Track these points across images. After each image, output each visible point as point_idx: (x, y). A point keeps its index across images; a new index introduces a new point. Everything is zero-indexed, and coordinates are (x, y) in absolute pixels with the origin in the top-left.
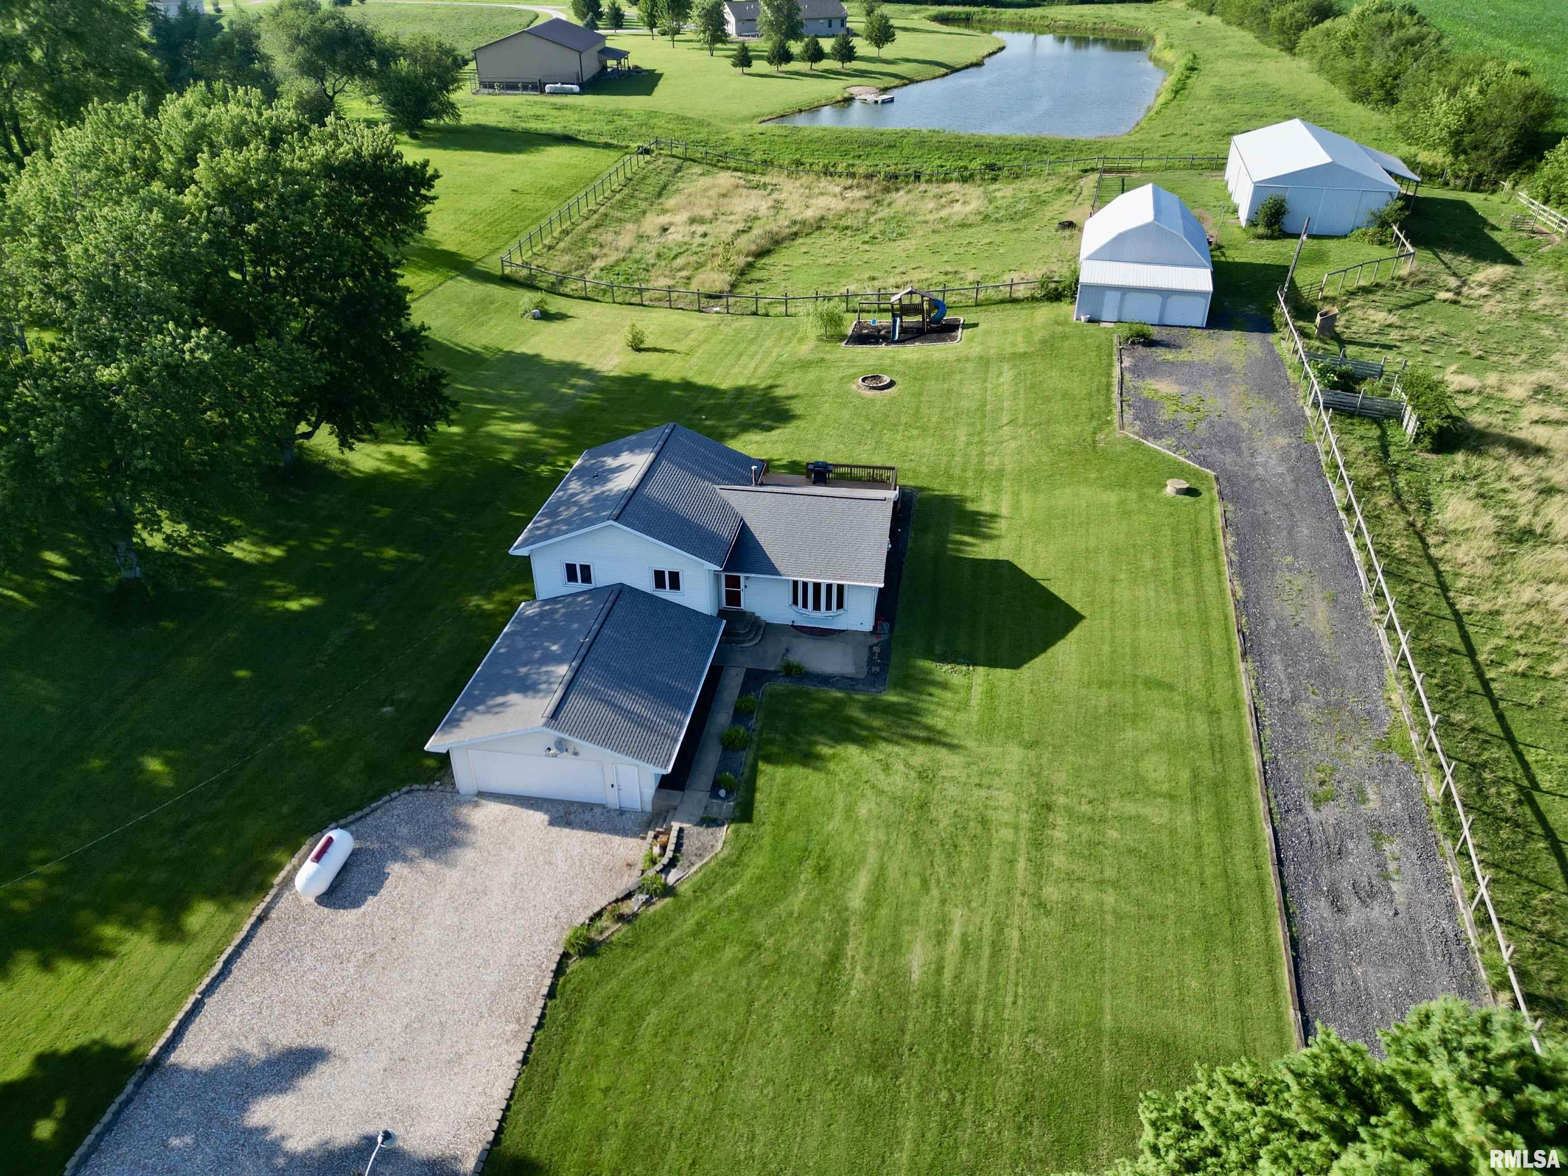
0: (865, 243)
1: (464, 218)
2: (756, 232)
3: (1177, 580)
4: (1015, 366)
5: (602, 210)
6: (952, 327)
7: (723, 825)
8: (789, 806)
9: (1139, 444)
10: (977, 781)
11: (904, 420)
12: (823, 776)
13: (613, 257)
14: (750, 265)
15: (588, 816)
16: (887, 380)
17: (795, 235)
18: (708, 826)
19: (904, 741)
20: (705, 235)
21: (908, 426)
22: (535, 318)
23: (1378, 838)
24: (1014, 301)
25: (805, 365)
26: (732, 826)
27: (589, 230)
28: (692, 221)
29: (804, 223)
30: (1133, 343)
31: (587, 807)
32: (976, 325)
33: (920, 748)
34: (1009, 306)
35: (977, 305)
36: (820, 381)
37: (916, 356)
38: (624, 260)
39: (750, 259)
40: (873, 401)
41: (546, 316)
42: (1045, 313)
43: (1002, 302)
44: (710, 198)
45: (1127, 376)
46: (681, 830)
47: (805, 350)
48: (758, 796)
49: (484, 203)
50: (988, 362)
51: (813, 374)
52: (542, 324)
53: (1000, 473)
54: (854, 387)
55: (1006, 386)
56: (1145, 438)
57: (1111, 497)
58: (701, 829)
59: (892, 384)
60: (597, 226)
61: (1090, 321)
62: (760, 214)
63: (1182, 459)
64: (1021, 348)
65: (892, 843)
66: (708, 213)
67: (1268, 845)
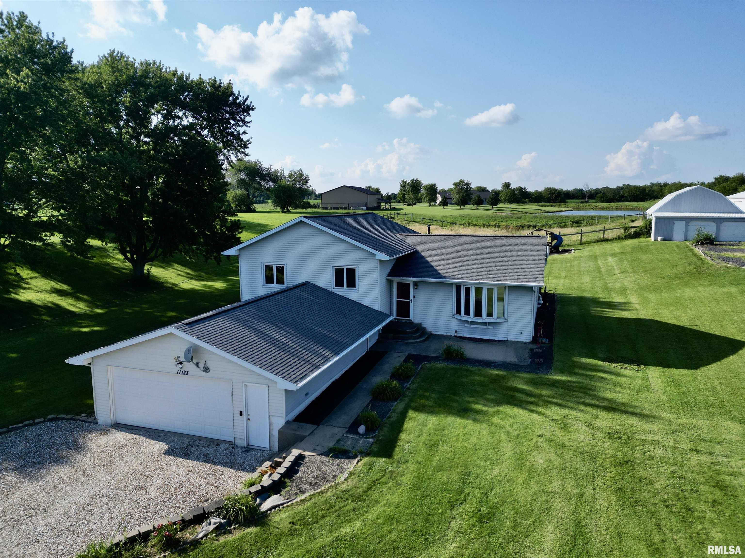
4: (616, 256)
6: (567, 251)
7: (354, 457)
8: (440, 448)
12: (485, 426)
18: (336, 457)
19: (582, 407)
24: (605, 240)
26: (366, 460)
31: (215, 442)
32: (583, 249)
33: (603, 414)
34: (603, 243)
35: (581, 244)
42: (630, 242)
43: (599, 241)
45: (707, 251)
46: (300, 458)
48: (403, 436)
50: (596, 256)
53: (623, 289)
55: (613, 262)
58: (325, 459)
61: (664, 240)
64: (619, 251)
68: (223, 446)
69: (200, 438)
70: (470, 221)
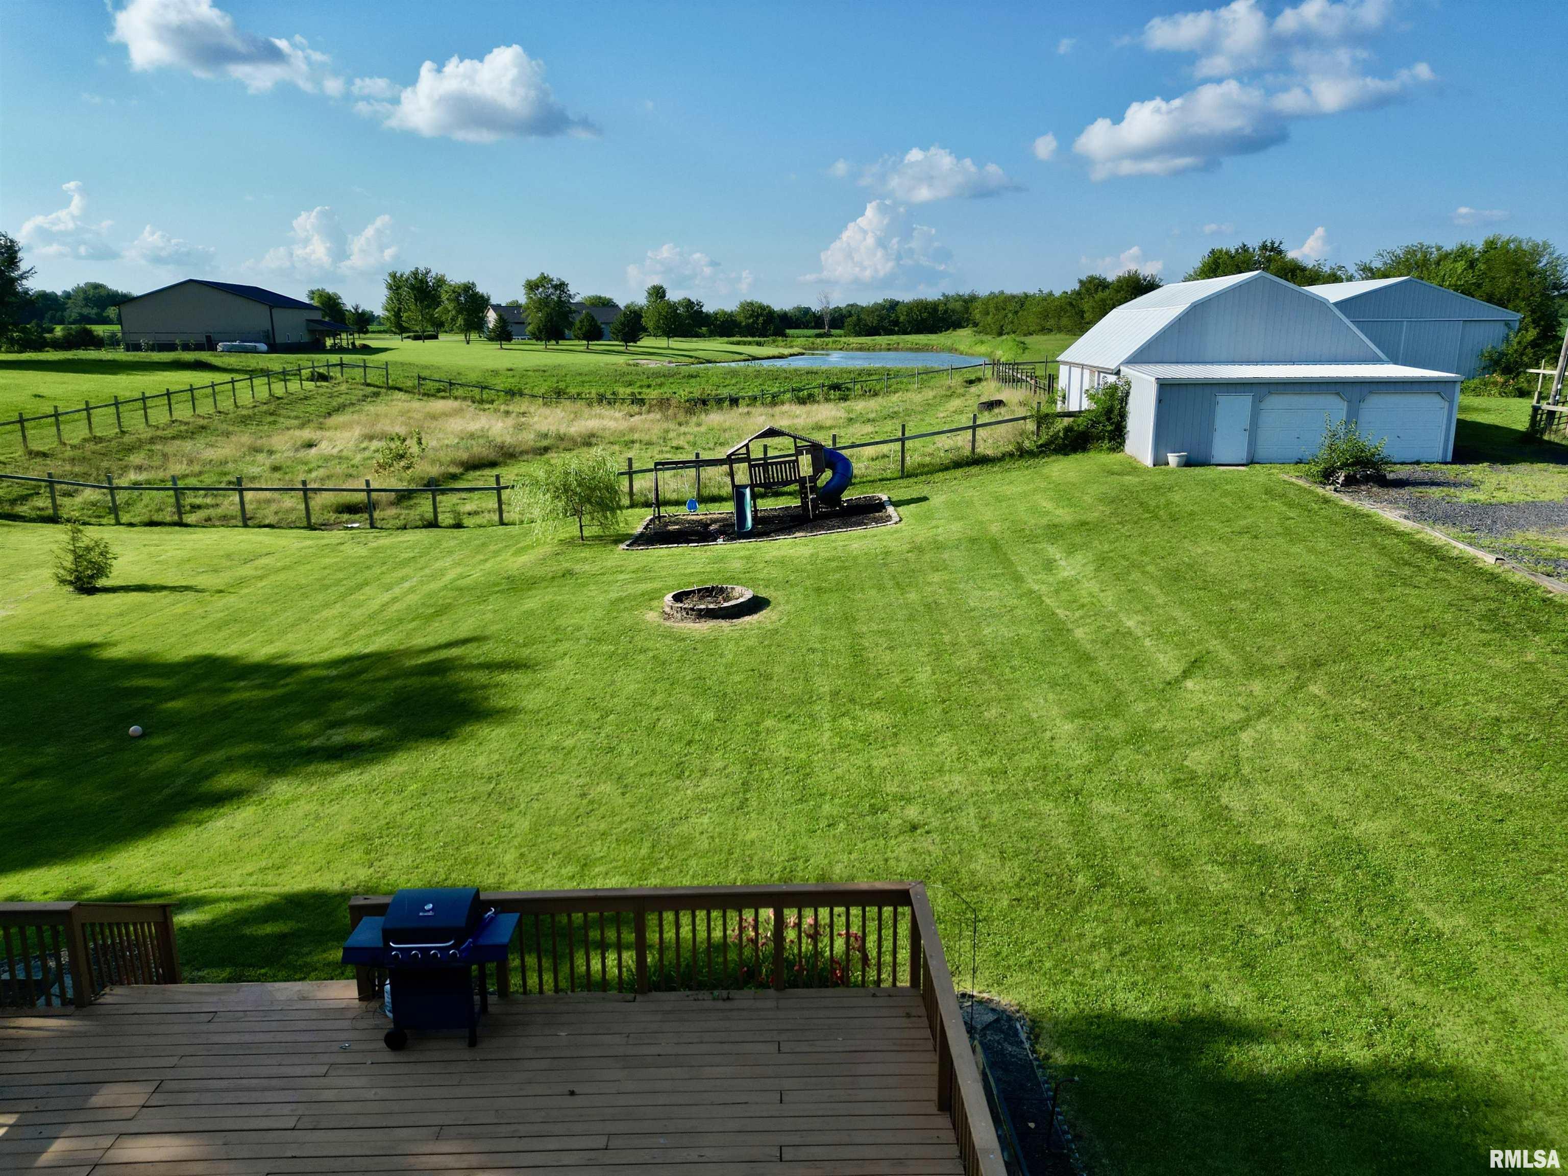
4: (1073, 544)
5: (200, 423)
6: (869, 507)
14: (452, 477)
16: (742, 594)
24: (979, 461)
25: (520, 584)
27: (152, 440)
28: (368, 437)
29: (562, 438)
30: (1349, 480)
32: (925, 499)
34: (974, 470)
35: (905, 476)
43: (958, 464)
47: (527, 562)
50: (996, 543)
51: (533, 602)
54: (652, 616)
55: (1092, 585)
59: (756, 605)
60: (173, 438)
64: (1065, 517)
70: (562, 385)
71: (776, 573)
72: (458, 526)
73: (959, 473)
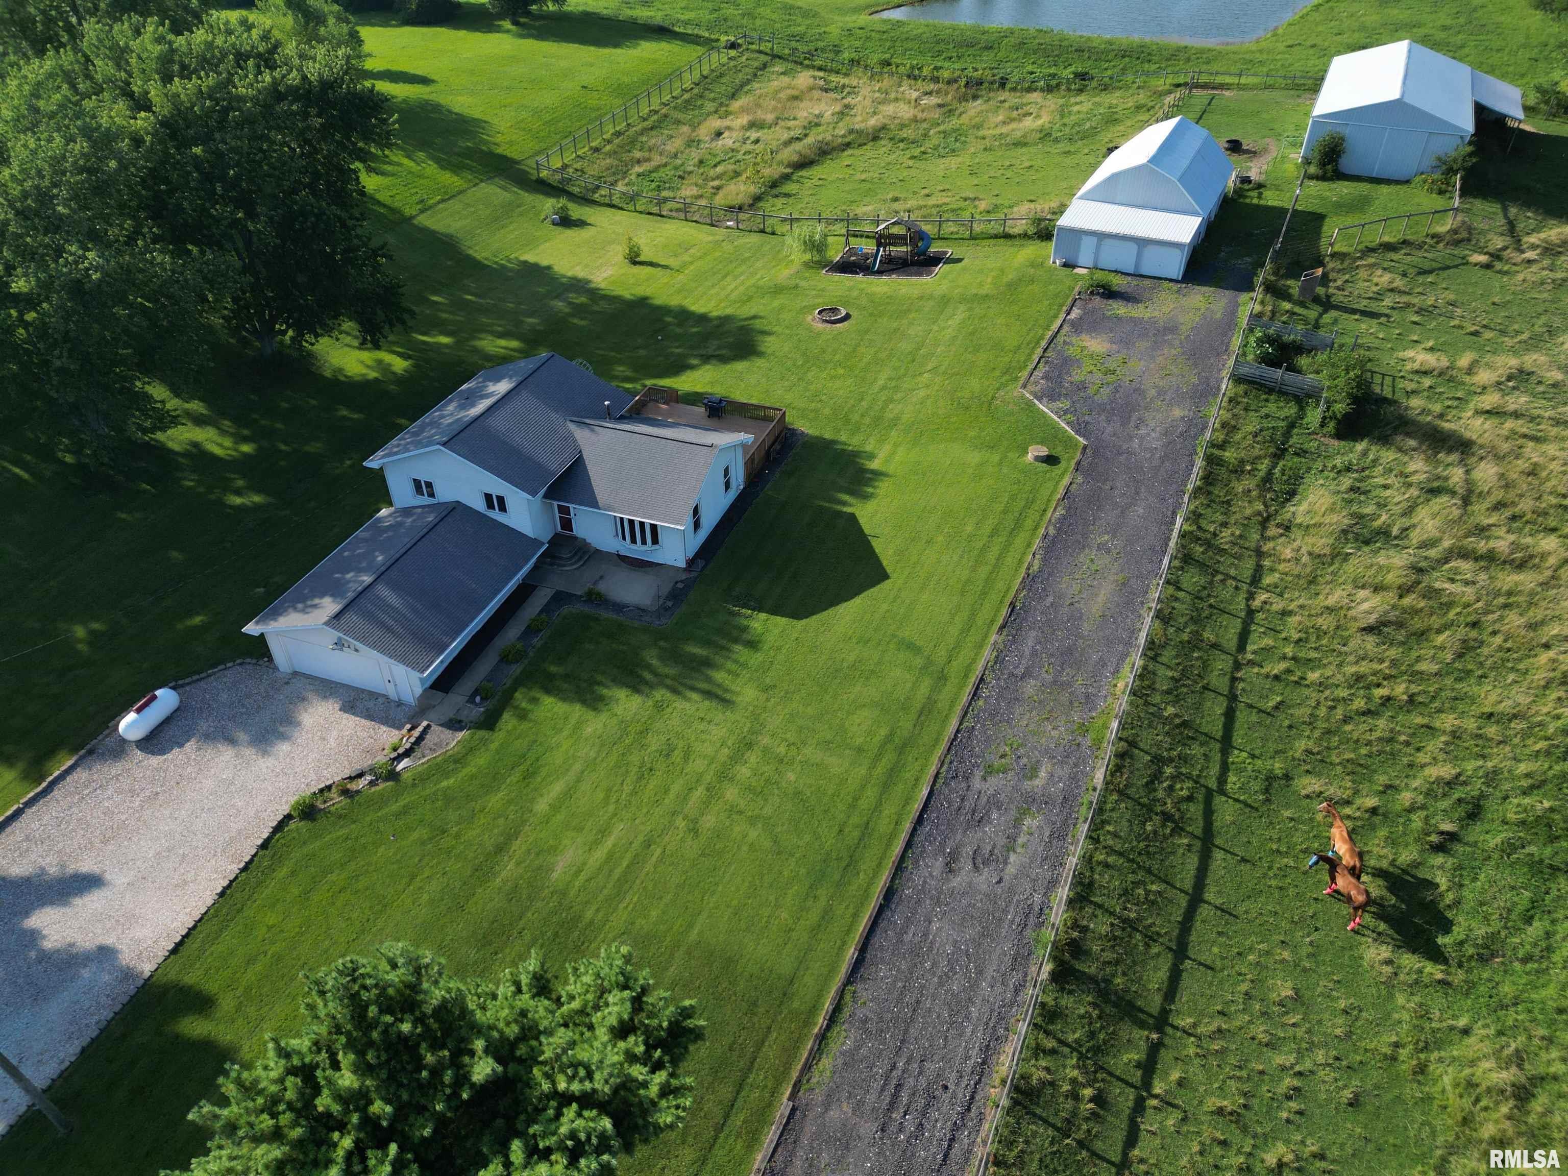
0: (913, 158)
1: (524, 115)
2: (810, 140)
3: (984, 549)
4: (970, 309)
5: (664, 111)
6: (936, 260)
7: (462, 729)
9: (1030, 405)
10: (702, 715)
11: (837, 357)
13: (657, 160)
14: (786, 177)
15: (371, 704)
17: (848, 145)
18: (450, 729)
20: (757, 141)
21: (840, 364)
22: (554, 223)
23: (1023, 813)
24: (1007, 236)
25: (777, 290)
26: (470, 732)
27: (642, 132)
28: (752, 125)
29: (860, 133)
30: (1092, 293)
31: (373, 695)
32: (959, 260)
34: (1001, 241)
35: (972, 238)
36: (781, 309)
37: (885, 289)
38: (665, 165)
39: (788, 170)
40: (819, 334)
41: (565, 222)
42: (1030, 251)
43: (996, 237)
44: (779, 101)
45: (1066, 329)
46: (427, 727)
47: (784, 274)
49: (548, 99)
50: (949, 300)
52: (560, 229)
53: (894, 422)
54: (808, 318)
55: (950, 330)
56: (1040, 399)
57: (974, 458)
58: (444, 730)
59: (847, 317)
60: (652, 129)
61: (1065, 265)
62: (823, 121)
63: (1063, 425)
64: (986, 289)
65: (597, 761)
66: (770, 117)
67: (917, 806)
68: (380, 700)
69: (363, 691)
71: (864, 301)
72: (773, 233)
73: (992, 241)
